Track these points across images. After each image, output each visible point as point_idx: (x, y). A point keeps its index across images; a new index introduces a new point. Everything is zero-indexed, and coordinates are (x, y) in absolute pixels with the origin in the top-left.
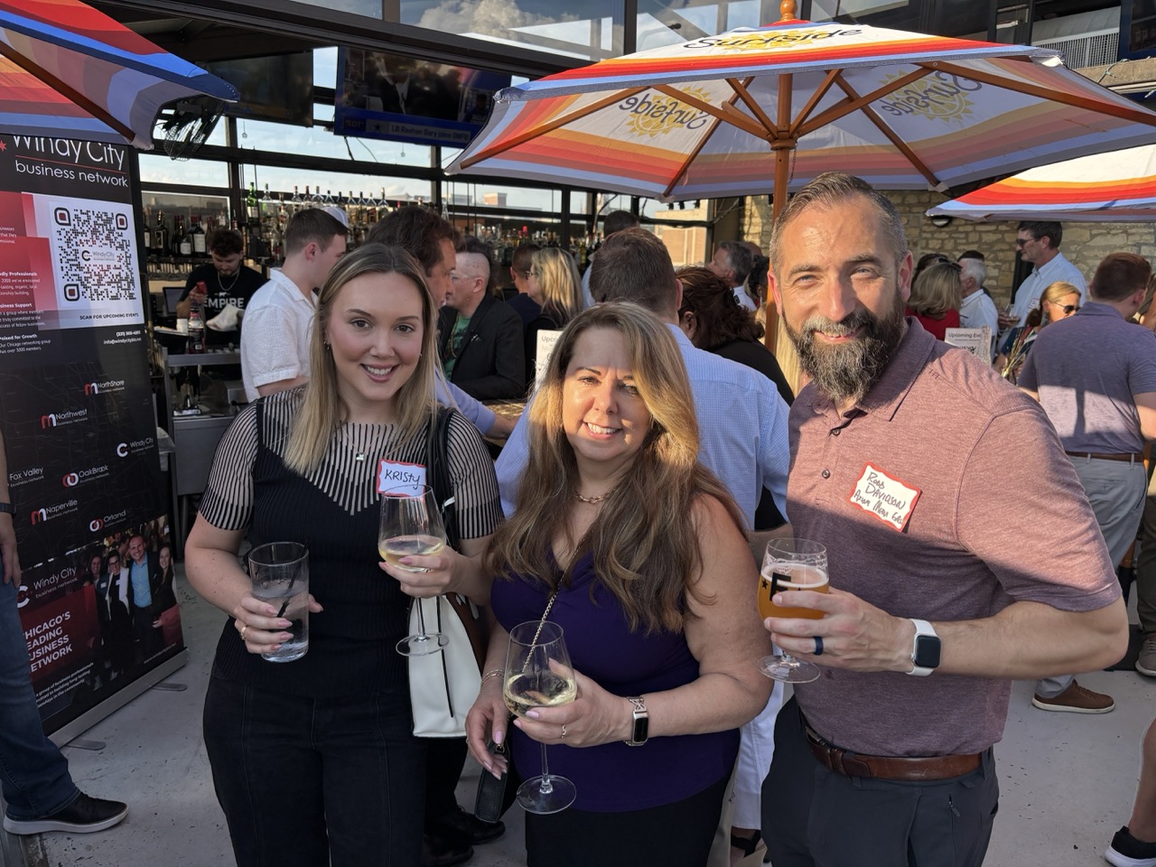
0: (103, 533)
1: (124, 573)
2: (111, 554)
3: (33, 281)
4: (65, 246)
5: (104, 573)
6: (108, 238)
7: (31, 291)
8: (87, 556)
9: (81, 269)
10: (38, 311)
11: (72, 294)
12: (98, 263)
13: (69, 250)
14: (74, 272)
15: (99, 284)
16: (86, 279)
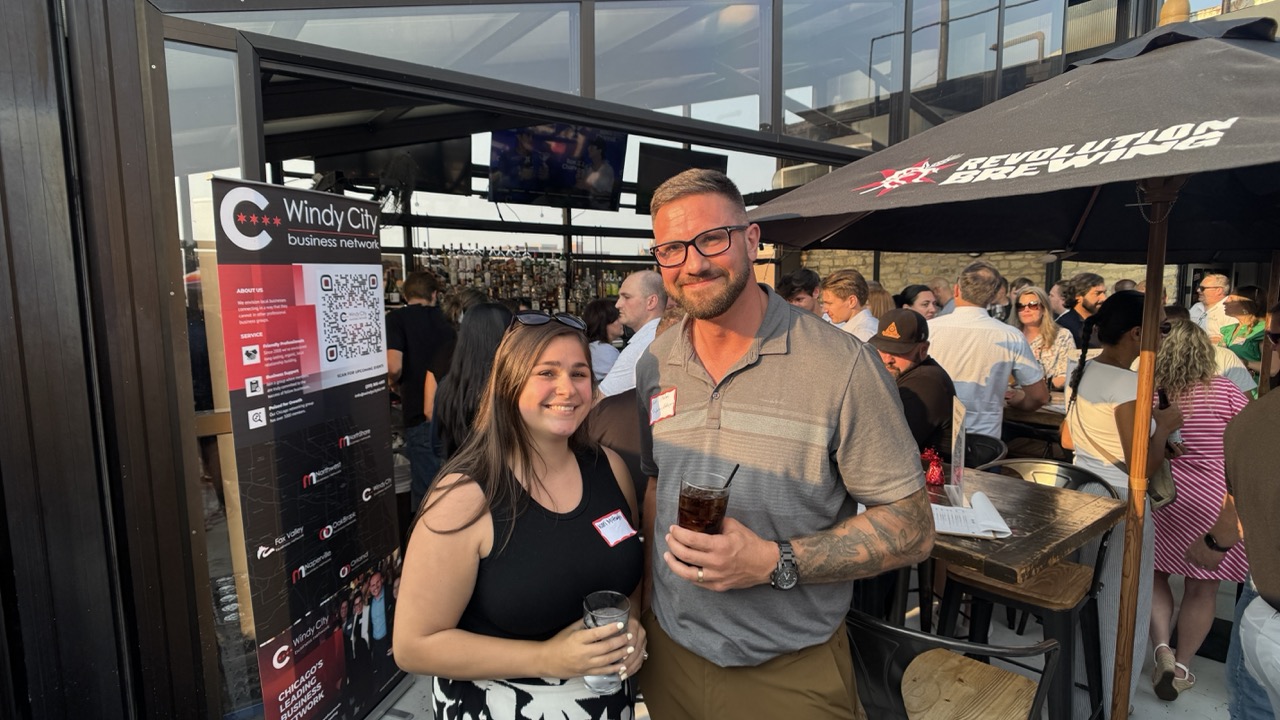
0: (350, 578)
1: (366, 610)
2: (356, 597)
4: (328, 312)
5: (350, 615)
6: (362, 298)
7: (298, 357)
8: (336, 603)
9: (339, 330)
10: (303, 376)
11: (332, 355)
12: (353, 323)
13: (330, 314)
14: (334, 334)
15: (353, 343)
16: (343, 338)
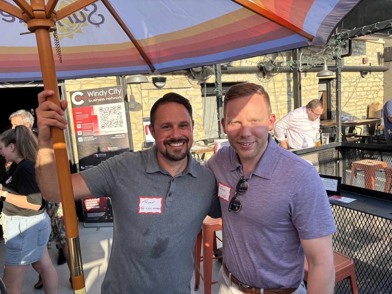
3: (93, 125)
4: (102, 116)
6: (114, 112)
7: (92, 127)
10: (94, 132)
11: (103, 127)
12: (111, 119)
13: (102, 117)
14: (104, 122)
15: (111, 124)
16: (107, 123)
